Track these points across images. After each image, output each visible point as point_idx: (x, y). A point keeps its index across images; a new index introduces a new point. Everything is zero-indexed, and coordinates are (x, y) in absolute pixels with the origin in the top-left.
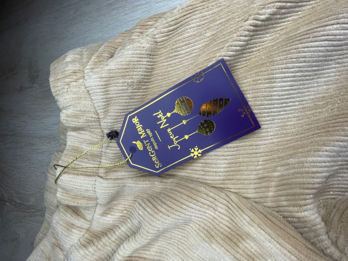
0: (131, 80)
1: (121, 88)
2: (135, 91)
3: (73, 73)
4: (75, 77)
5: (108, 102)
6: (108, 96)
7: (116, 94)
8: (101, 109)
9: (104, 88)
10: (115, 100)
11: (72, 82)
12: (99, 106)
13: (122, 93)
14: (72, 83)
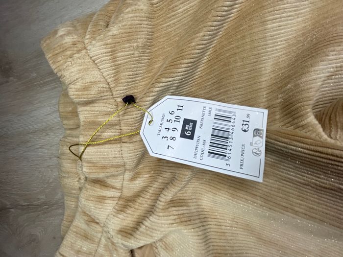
0: (136, 44)
1: (128, 53)
2: (141, 55)
3: (73, 44)
4: (75, 49)
5: (117, 69)
6: (117, 63)
7: (123, 59)
8: (111, 78)
9: (111, 55)
10: (124, 66)
11: (74, 54)
12: (108, 75)
13: (129, 58)
14: (74, 56)
